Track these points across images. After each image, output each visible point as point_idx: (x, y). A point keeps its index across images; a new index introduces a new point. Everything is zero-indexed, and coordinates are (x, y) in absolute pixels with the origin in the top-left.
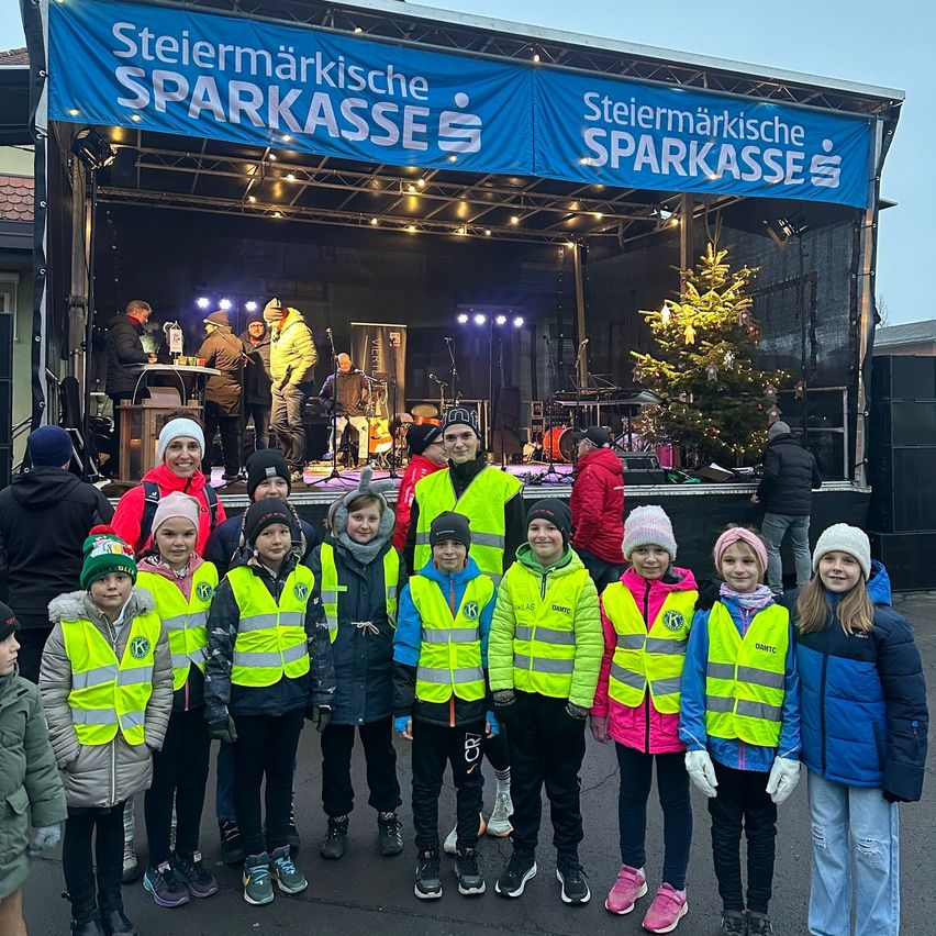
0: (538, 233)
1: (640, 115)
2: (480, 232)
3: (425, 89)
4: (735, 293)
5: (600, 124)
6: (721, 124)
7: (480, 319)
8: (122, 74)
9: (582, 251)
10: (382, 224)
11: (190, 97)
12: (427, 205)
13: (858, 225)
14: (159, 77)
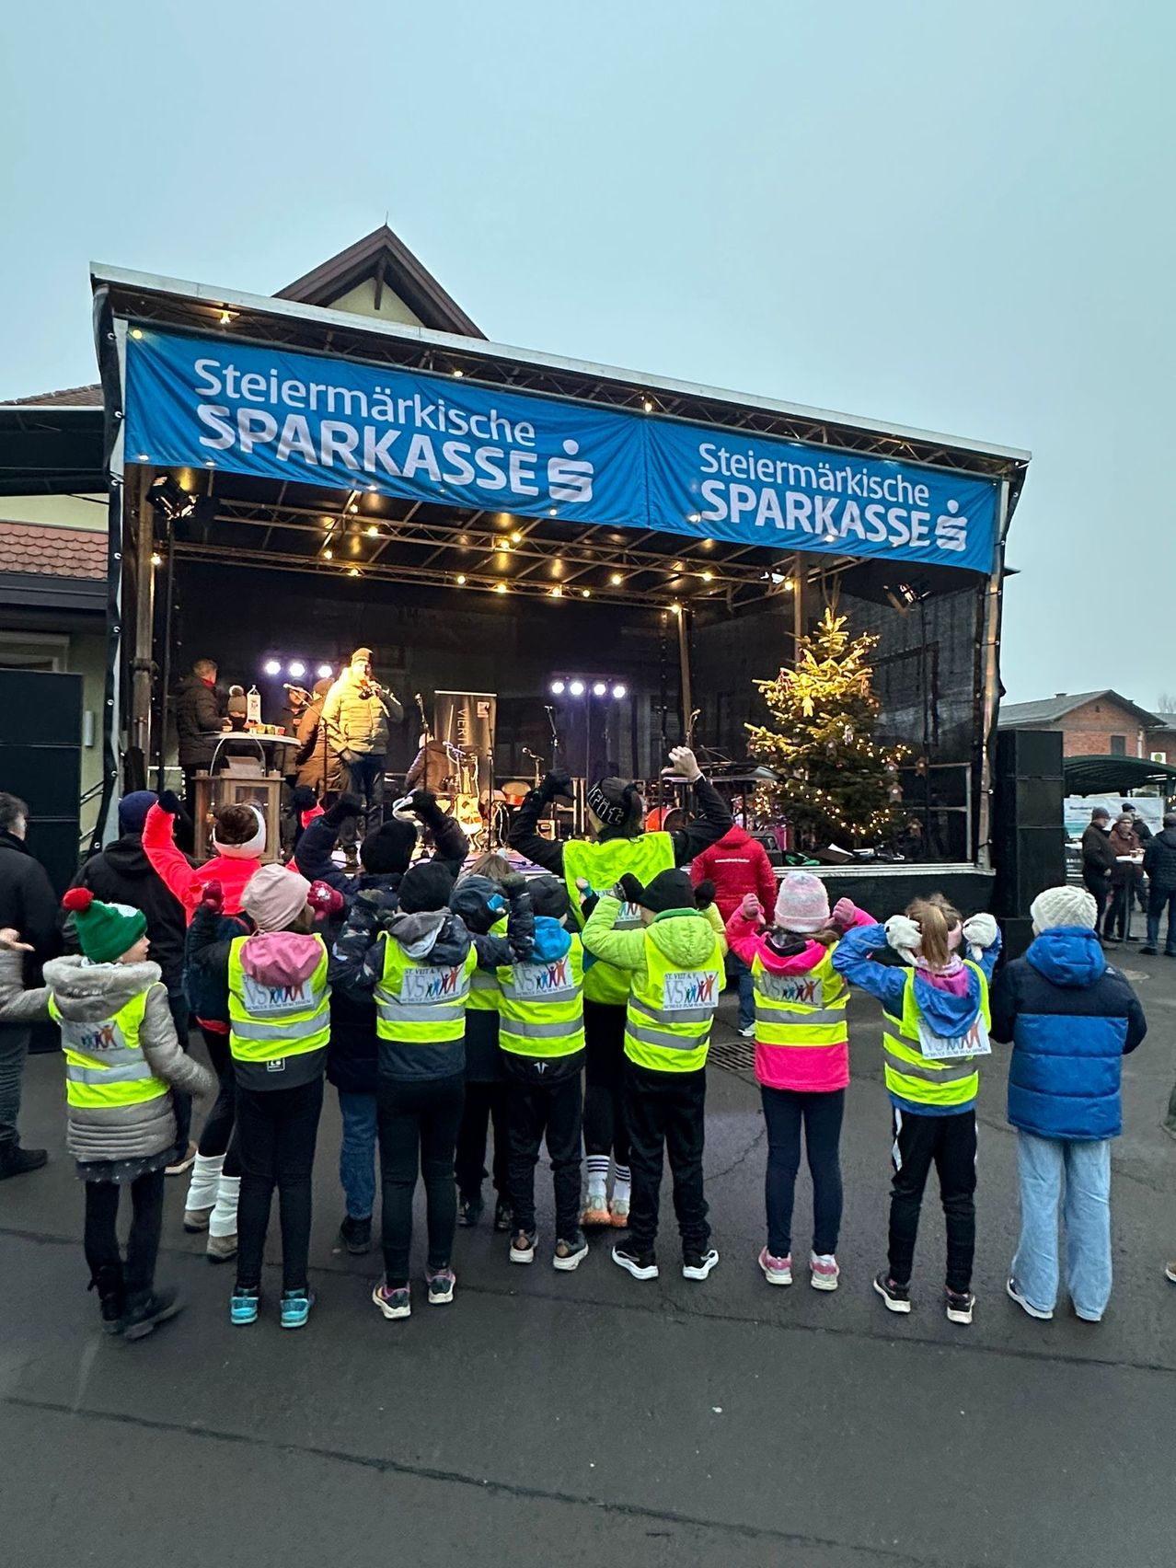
0: (640, 595)
1: (760, 468)
2: (576, 593)
3: (531, 435)
4: (854, 661)
5: (718, 476)
6: (845, 479)
7: (577, 689)
8: (204, 412)
9: (687, 616)
10: (470, 583)
11: (278, 437)
12: (519, 562)
13: (983, 592)
14: (244, 415)
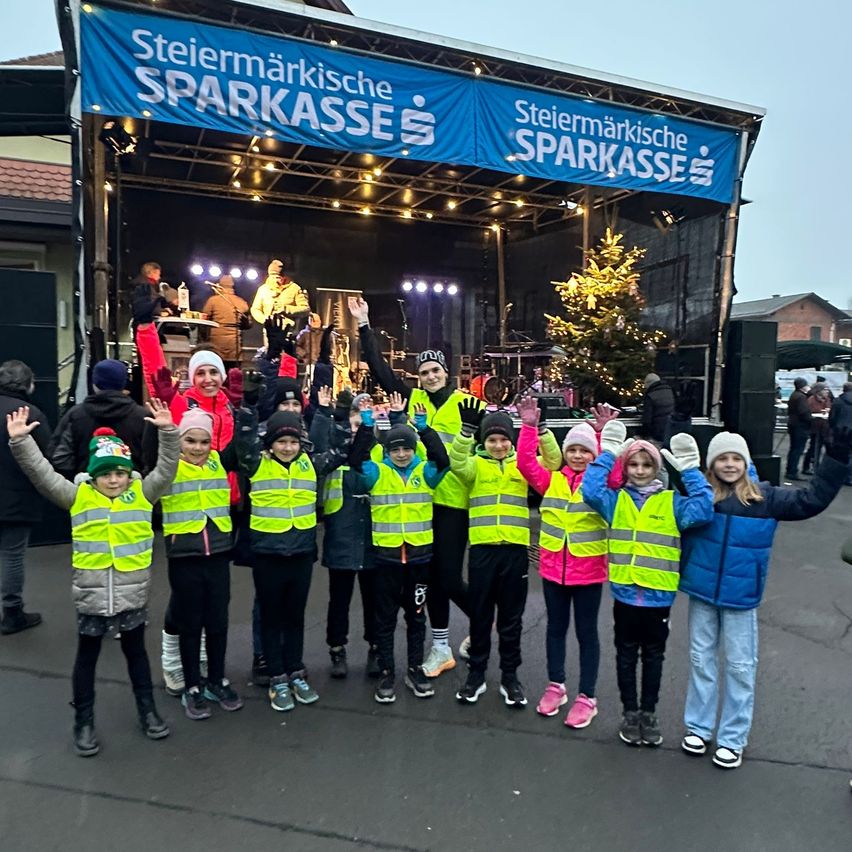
0: (468, 217)
1: (560, 120)
2: (421, 215)
3: (389, 91)
4: (627, 268)
5: (528, 126)
6: (624, 129)
7: (422, 287)
8: (141, 73)
9: (504, 233)
10: (343, 207)
11: (197, 93)
12: (380, 191)
13: (724, 216)
14: (171, 75)
